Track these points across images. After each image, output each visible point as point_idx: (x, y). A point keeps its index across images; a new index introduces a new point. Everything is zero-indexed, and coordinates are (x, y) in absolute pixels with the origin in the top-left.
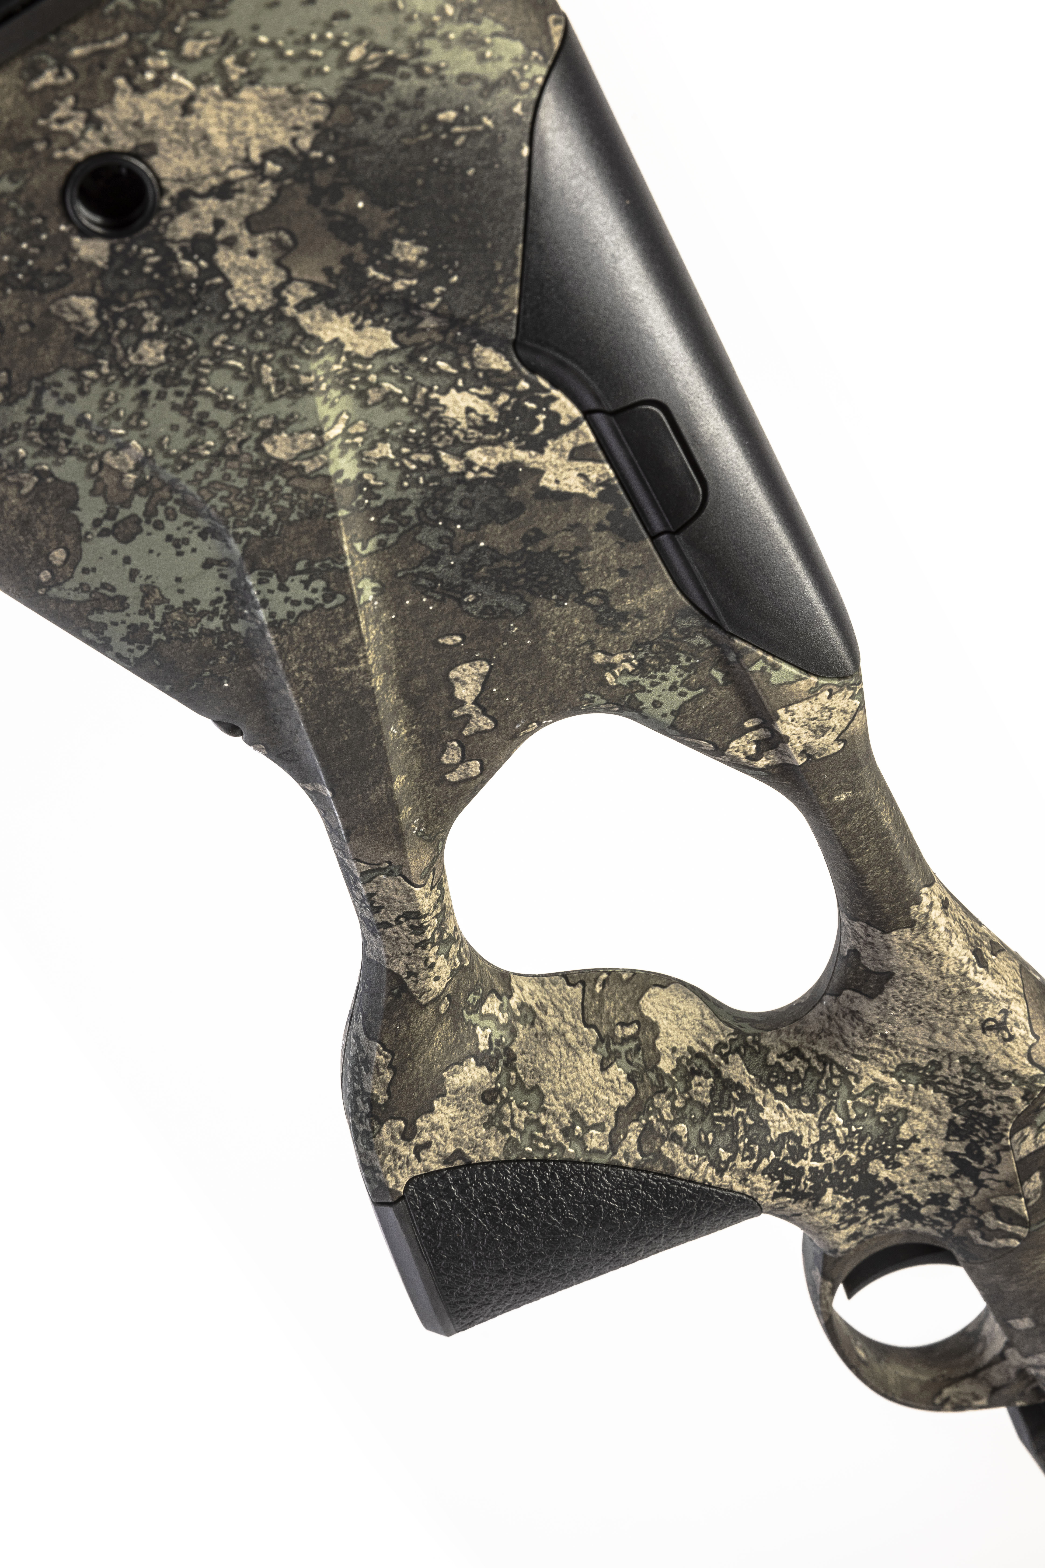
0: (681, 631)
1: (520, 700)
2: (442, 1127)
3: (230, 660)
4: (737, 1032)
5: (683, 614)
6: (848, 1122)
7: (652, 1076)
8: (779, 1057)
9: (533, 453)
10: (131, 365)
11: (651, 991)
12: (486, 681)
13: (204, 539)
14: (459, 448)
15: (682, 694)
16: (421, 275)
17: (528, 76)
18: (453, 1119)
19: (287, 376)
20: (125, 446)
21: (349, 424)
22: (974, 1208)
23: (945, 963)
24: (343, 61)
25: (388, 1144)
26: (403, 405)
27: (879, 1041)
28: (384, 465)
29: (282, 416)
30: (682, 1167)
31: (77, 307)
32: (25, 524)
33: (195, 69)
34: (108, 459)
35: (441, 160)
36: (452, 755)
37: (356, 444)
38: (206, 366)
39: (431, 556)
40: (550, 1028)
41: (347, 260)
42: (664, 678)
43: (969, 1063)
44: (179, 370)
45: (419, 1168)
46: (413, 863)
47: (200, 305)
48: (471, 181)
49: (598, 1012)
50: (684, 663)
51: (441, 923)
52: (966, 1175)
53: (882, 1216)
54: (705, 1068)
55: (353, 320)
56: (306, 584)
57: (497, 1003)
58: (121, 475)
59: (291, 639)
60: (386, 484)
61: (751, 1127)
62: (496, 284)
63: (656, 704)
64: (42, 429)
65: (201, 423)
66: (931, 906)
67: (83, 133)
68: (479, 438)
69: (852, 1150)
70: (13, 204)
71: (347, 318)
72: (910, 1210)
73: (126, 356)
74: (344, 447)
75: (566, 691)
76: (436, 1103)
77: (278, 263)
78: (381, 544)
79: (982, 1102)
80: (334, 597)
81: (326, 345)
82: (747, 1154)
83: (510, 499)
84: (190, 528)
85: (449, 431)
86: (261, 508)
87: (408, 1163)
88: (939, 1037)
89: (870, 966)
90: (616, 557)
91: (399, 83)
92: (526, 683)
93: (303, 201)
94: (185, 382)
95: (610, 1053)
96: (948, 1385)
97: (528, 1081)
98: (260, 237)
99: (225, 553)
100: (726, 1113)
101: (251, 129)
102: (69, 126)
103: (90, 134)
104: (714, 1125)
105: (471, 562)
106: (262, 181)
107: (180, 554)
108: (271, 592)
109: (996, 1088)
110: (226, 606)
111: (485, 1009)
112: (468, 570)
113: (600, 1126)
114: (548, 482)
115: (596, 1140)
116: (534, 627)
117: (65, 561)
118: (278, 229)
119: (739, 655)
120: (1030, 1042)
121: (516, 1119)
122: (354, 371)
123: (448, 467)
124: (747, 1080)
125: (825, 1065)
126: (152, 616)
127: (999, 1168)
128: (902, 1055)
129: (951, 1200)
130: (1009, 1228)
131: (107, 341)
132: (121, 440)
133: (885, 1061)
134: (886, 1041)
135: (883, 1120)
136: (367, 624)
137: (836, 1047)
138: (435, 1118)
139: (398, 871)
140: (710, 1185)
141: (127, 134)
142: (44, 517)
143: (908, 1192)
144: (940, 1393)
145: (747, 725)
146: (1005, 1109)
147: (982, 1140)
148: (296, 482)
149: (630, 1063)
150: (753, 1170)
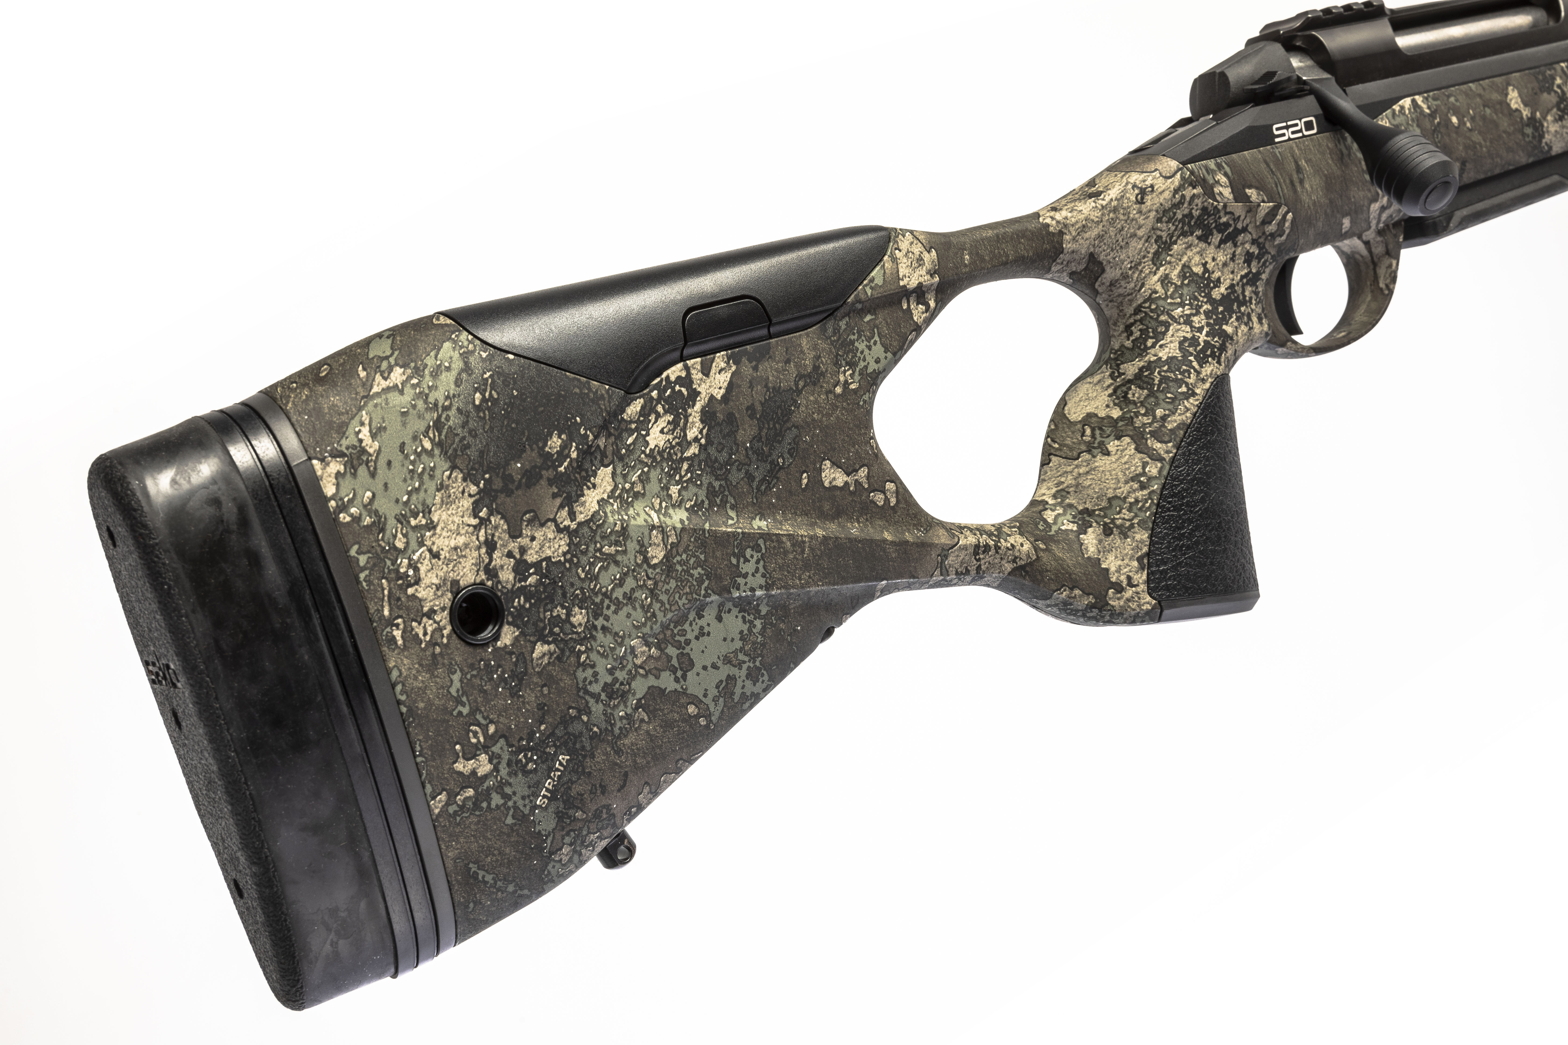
0: (834, 334)
1: (854, 446)
2: (1120, 566)
3: (783, 621)
4: (1106, 363)
5: (824, 330)
6: (1182, 304)
7: (1121, 424)
8: (1128, 340)
9: (698, 398)
10: (584, 632)
11: (1066, 412)
12: (836, 464)
13: (703, 616)
14: (684, 443)
15: (875, 342)
16: (571, 439)
17: (466, 343)
18: (1116, 557)
19: (613, 538)
20: (633, 649)
21: (653, 508)
22: (1260, 237)
23: (1092, 217)
24: (430, 453)
25: (1122, 603)
26: (648, 471)
27: (1134, 273)
28: (684, 493)
29: (638, 548)
30: (1184, 418)
31: (540, 655)
32: (667, 725)
33: (413, 544)
34: (638, 662)
35: (503, 409)
36: (879, 499)
37: (666, 506)
38: (595, 586)
39: (748, 479)
40: (1073, 482)
41: (551, 482)
42: (862, 352)
43: (1162, 218)
44: (593, 603)
45: (1143, 587)
46: (943, 541)
47: (557, 580)
48: (521, 394)
49: (1071, 449)
50: (856, 337)
51: (986, 533)
52: (1237, 237)
53: (1251, 298)
54: (1124, 389)
55: (589, 488)
56: (747, 560)
57: (1049, 512)
58: (650, 657)
59: (779, 579)
60: (696, 495)
61: (1169, 368)
62: (587, 394)
63: (877, 361)
64: (610, 698)
65: (629, 598)
66: (1052, 218)
67: (435, 622)
68: (681, 430)
69: (1201, 306)
70: (469, 676)
71: (586, 492)
72: (1252, 279)
73: (577, 633)
74: (666, 514)
75: (855, 416)
76: (1103, 566)
77: (542, 525)
78: (733, 508)
79: (1190, 215)
80: (759, 545)
81: (600, 509)
82: (1186, 374)
83: (724, 420)
84: (694, 624)
85: (672, 447)
86: (692, 576)
87: (1138, 593)
88: (1140, 233)
89: (1082, 267)
90: (777, 363)
91: (451, 423)
92: (843, 440)
93: (508, 499)
94: (602, 602)
95: (1099, 447)
96: (1378, 283)
97: (1104, 504)
98: (524, 532)
99: (715, 606)
100: (1156, 382)
101: (457, 519)
102: (430, 629)
103: (437, 618)
104: (1162, 391)
105: (758, 455)
106: (490, 522)
107: (709, 634)
108: (746, 584)
109: (1183, 204)
110: (749, 615)
111: (1050, 520)
112: (762, 458)
113: (1145, 465)
114: (719, 394)
115: (1153, 469)
116: (809, 426)
117: (697, 706)
118: (522, 519)
119: (859, 301)
120: (1158, 175)
121: (1126, 517)
122: (620, 496)
123: (694, 454)
124: (1139, 363)
125: (1141, 311)
126: (744, 662)
127: (1237, 215)
128: (1146, 259)
129: (1251, 251)
130: (1279, 217)
131: (566, 642)
132: (629, 651)
133: (1147, 272)
134: (1134, 268)
135: (1186, 282)
136: (781, 529)
137: (1131, 301)
138: (1113, 569)
139: (945, 552)
140: (1201, 403)
141: (442, 595)
142: (666, 711)
143: (1239, 277)
144: (1381, 289)
145: (905, 307)
146: (1198, 201)
147: (1216, 221)
148: (681, 550)
149: (1109, 436)
150: (1198, 373)
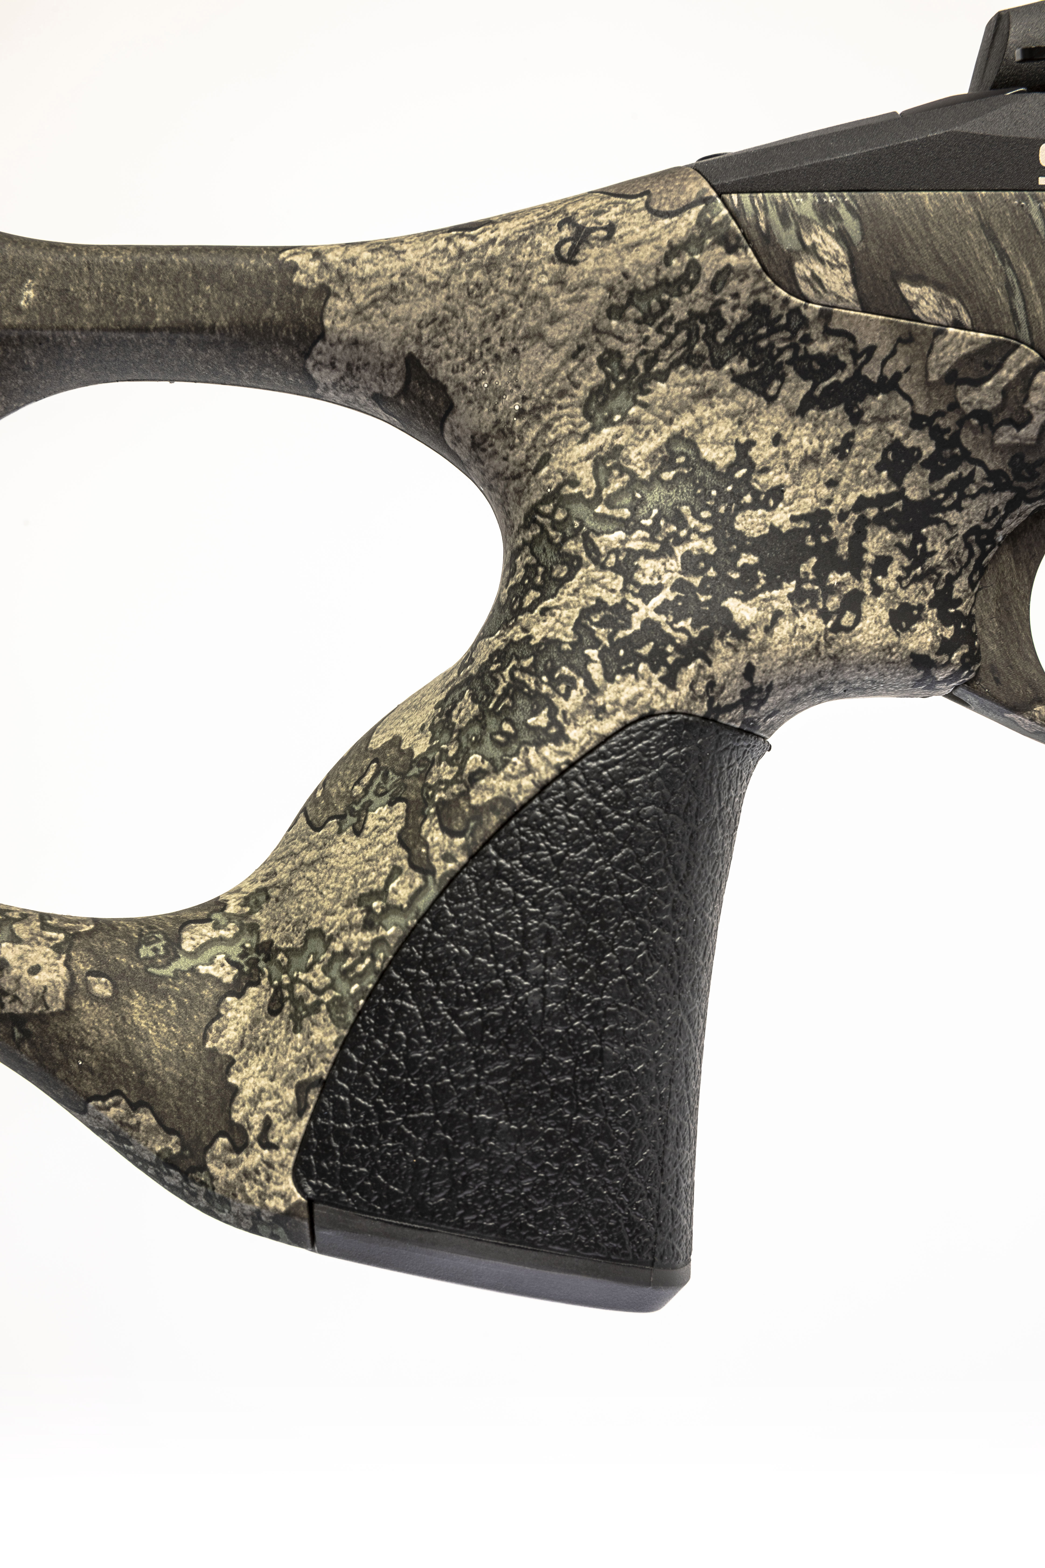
2: (262, 1090)
6: (630, 526)
7: (414, 772)
18: (264, 1069)
22: (940, 414)
23: (422, 271)
27: (527, 425)
30: (513, 788)
40: (286, 878)
43: (624, 308)
45: (286, 1156)
49: (329, 807)
52: (862, 399)
53: (884, 560)
54: (458, 695)
57: (204, 929)
61: (534, 665)
69: (683, 541)
72: (901, 514)
76: (232, 1080)
79: (714, 317)
82: (562, 688)
87: (270, 1165)
88: (554, 333)
89: (394, 386)
95: (359, 813)
97: (297, 941)
100: (499, 691)
109: (692, 285)
111: (188, 947)
113: (394, 874)
115: (403, 890)
120: (642, 205)
121: (316, 984)
124: (496, 642)
127: (864, 342)
128: (567, 400)
129: (909, 443)
130: (1007, 374)
133: (564, 430)
134: (531, 414)
137: (518, 493)
138: (247, 1093)
143: (852, 499)
146: (743, 286)
147: (795, 347)
149: (385, 793)
150: (594, 690)
